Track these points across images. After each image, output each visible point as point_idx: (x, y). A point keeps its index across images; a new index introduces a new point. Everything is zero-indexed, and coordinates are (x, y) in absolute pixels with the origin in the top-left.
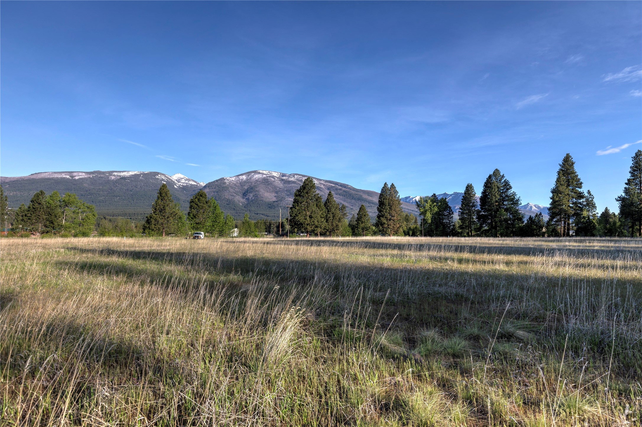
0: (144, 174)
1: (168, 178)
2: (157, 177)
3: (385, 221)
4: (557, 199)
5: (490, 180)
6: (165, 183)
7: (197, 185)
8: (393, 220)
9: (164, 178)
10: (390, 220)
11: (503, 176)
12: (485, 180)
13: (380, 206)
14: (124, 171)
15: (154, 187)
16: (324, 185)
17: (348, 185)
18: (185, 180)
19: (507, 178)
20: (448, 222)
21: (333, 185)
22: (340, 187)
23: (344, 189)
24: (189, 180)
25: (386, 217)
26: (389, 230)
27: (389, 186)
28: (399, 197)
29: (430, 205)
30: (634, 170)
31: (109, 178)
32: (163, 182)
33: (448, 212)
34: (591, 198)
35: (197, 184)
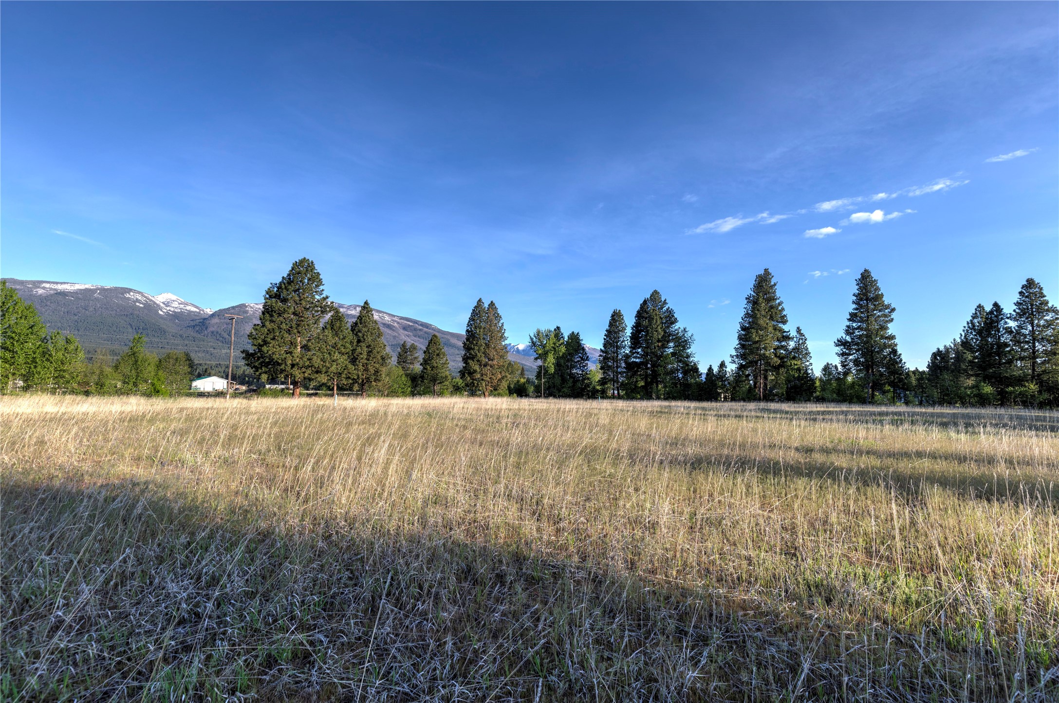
0: (103, 290)
1: (148, 299)
2: (127, 296)
3: (477, 368)
4: (757, 339)
5: (646, 307)
6: (141, 305)
7: (199, 313)
8: (491, 367)
9: (140, 298)
10: (485, 366)
11: (665, 302)
12: (638, 307)
13: (468, 340)
14: (65, 283)
15: (121, 310)
16: (398, 323)
17: (431, 325)
18: (179, 304)
19: (670, 305)
20: (581, 372)
21: (411, 324)
22: (420, 327)
23: (425, 329)
24: (186, 304)
25: (478, 361)
26: (484, 384)
27: (486, 305)
28: (503, 325)
29: (554, 344)
30: (861, 299)
31: (32, 291)
32: (137, 304)
33: (580, 357)
34: (802, 339)
35: (200, 310)
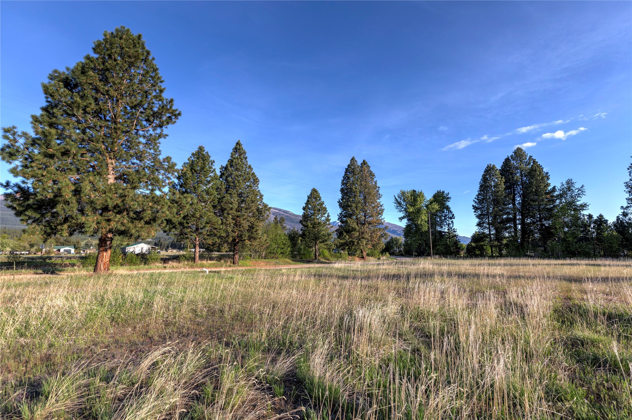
3: (355, 226)
8: (370, 224)
10: (363, 223)
17: (289, 212)
22: (283, 213)
23: (286, 214)
25: (356, 219)
26: (364, 243)
27: (359, 163)
